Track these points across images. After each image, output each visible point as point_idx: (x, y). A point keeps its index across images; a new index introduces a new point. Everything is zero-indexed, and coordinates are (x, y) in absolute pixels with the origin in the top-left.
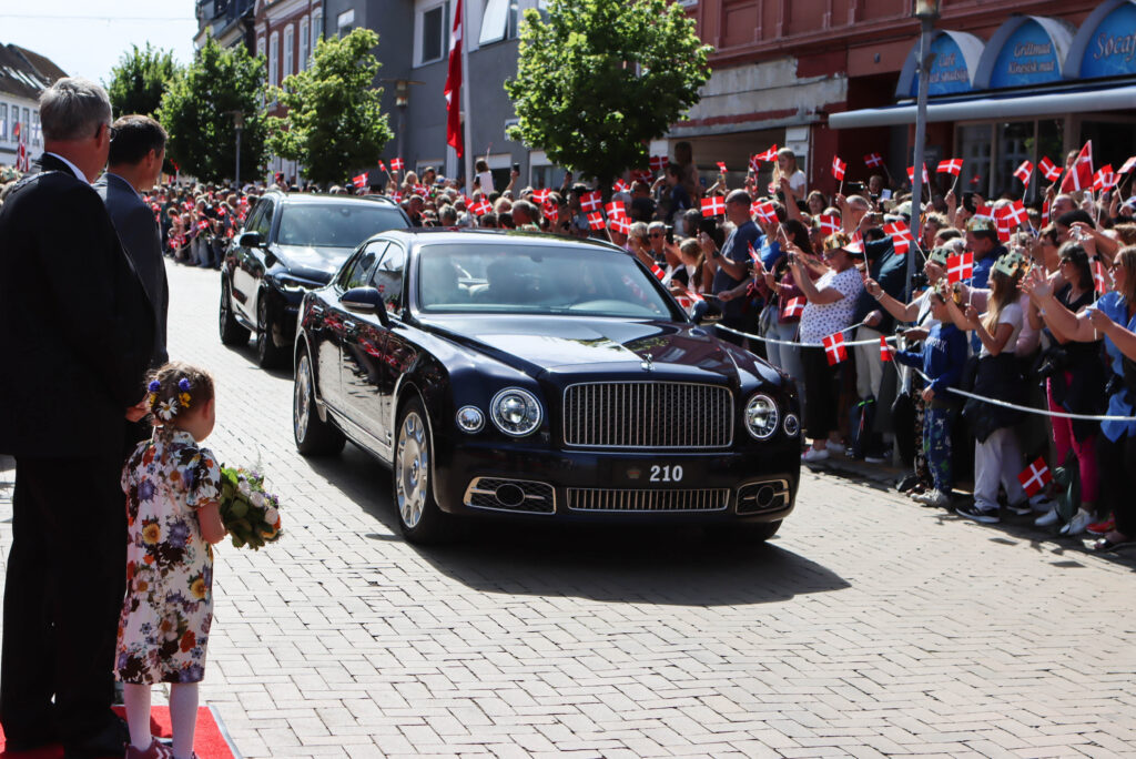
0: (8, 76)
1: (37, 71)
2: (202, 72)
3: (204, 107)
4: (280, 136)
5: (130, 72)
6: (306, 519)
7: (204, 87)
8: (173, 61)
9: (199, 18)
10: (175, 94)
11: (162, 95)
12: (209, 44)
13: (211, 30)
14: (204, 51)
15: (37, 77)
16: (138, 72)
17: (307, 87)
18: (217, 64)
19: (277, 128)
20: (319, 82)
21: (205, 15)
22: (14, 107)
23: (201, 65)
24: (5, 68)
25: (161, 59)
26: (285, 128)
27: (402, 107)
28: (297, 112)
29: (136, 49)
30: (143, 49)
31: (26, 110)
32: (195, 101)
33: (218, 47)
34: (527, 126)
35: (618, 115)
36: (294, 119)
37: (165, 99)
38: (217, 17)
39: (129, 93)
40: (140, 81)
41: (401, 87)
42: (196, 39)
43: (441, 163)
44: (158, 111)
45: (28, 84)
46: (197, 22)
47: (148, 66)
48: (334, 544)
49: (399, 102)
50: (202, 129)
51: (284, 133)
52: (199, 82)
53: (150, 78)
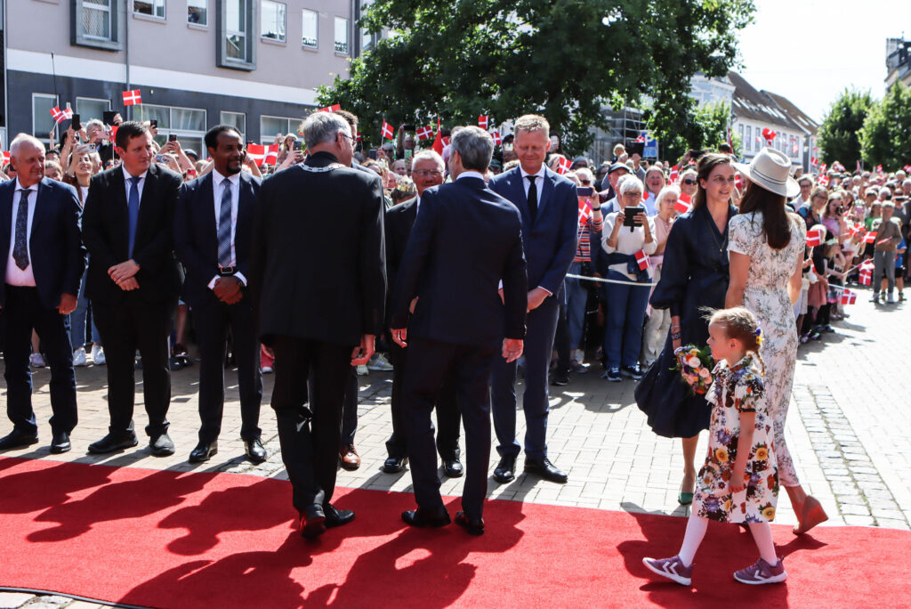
0: (761, 111)
1: (779, 106)
2: (891, 102)
3: (893, 126)
5: (842, 104)
7: (893, 112)
8: (871, 96)
9: (888, 66)
10: (874, 118)
11: (865, 120)
12: (897, 85)
13: (897, 74)
14: (893, 88)
15: (778, 110)
16: (846, 105)
18: (901, 96)
21: (893, 63)
23: (891, 98)
24: (759, 105)
25: (862, 96)
29: (846, 90)
30: (850, 90)
32: (886, 122)
33: (903, 84)
37: (866, 122)
38: (901, 65)
39: (841, 119)
40: (848, 112)
42: (886, 80)
44: (862, 130)
45: (773, 115)
46: (887, 69)
47: (854, 101)
50: (892, 141)
52: (890, 110)
53: (856, 108)
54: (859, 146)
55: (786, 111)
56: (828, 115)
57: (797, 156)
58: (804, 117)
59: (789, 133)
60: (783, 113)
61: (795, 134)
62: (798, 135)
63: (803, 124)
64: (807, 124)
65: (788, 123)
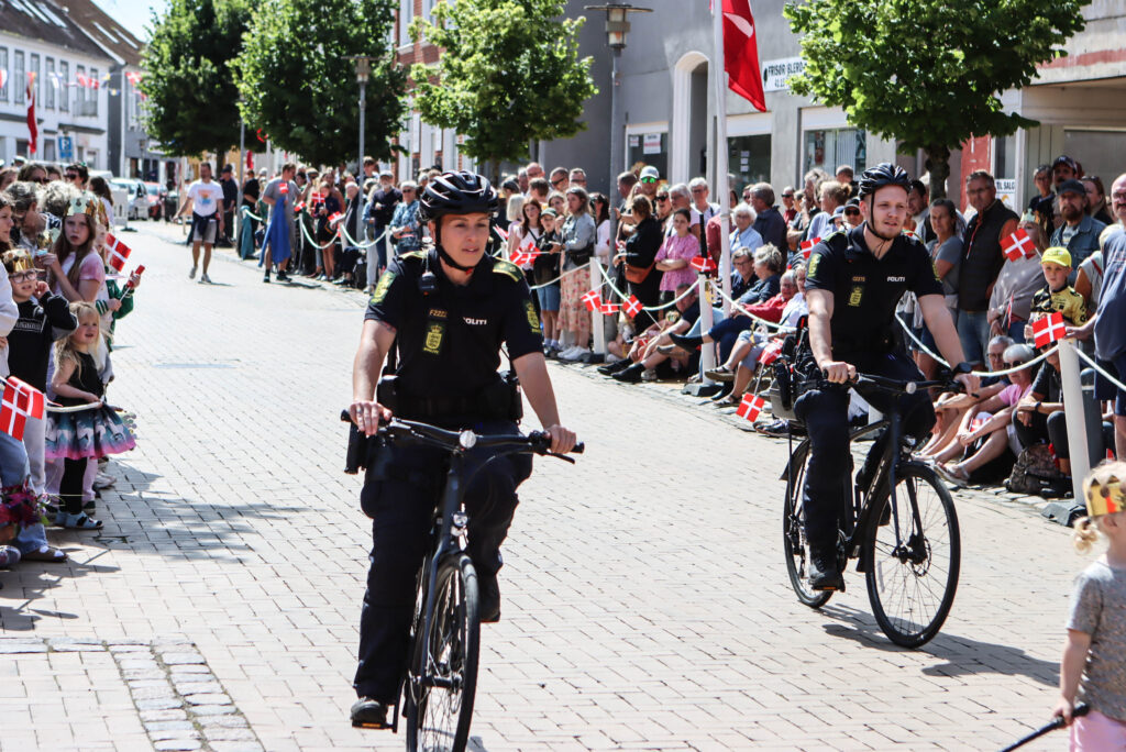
3: (307, 51)
4: (429, 93)
6: (540, 675)
7: (305, 20)
11: (245, 36)
15: (49, 6)
17: (471, 19)
19: (424, 81)
20: (488, 11)
22: (18, 52)
26: (435, 80)
27: (619, 47)
28: (453, 57)
31: (35, 56)
32: (293, 41)
34: (818, 73)
35: (959, 54)
36: (449, 66)
37: (249, 39)
39: (193, 29)
41: (616, 17)
43: (664, 128)
44: (239, 59)
45: (37, 17)
48: (589, 712)
49: (613, 39)
51: (434, 87)
52: (298, 13)
53: (224, 7)
54: (234, 93)
55: (66, 9)
56: (162, 23)
57: (95, 114)
58: (108, 22)
59: (74, 60)
60: (59, 13)
61: (89, 63)
62: (95, 66)
63: (105, 40)
64: (115, 40)
65: (72, 36)
